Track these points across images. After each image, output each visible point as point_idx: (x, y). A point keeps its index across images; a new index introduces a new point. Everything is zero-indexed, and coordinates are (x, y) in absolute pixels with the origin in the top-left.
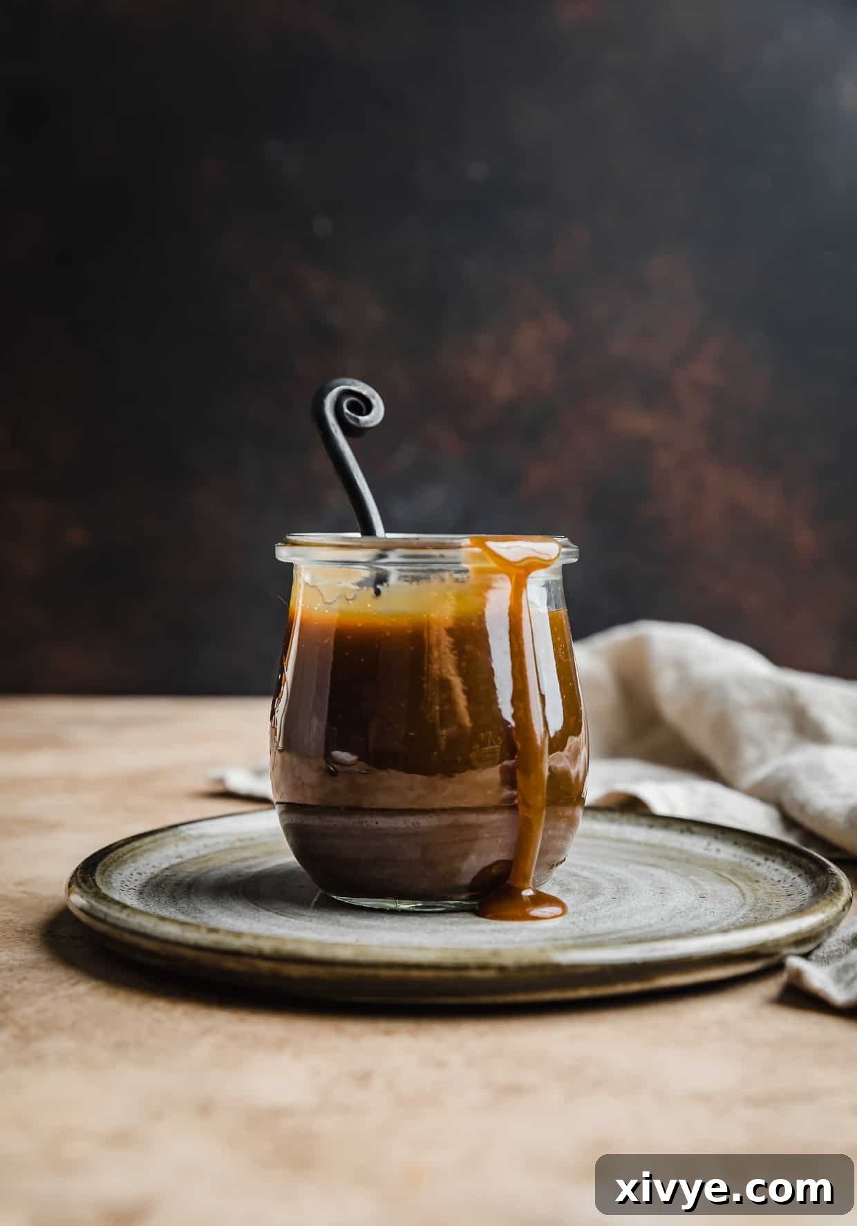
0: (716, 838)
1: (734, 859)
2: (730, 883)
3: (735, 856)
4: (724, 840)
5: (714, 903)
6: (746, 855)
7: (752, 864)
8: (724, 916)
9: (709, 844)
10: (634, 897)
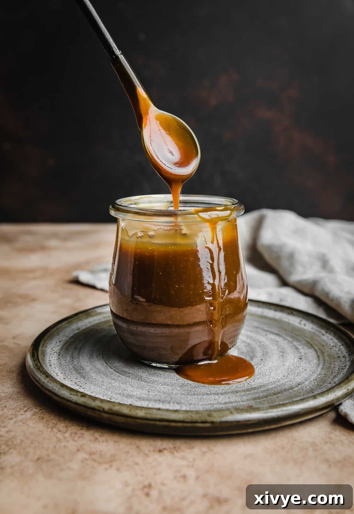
0: (304, 318)
1: (312, 330)
2: (312, 348)
3: (312, 328)
4: (307, 320)
5: (306, 363)
6: (318, 329)
7: (320, 334)
8: (311, 373)
9: (301, 321)
10: (271, 358)
